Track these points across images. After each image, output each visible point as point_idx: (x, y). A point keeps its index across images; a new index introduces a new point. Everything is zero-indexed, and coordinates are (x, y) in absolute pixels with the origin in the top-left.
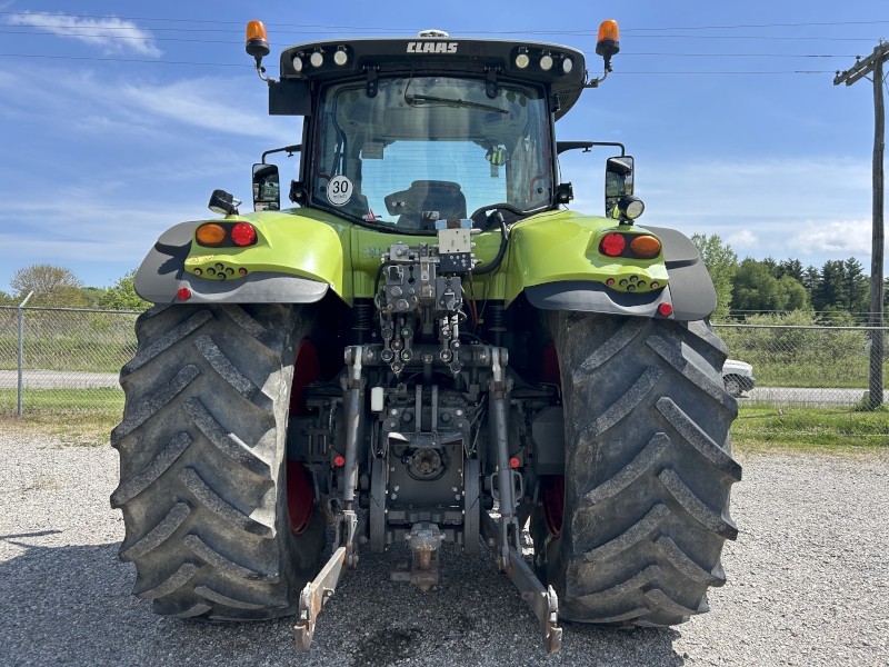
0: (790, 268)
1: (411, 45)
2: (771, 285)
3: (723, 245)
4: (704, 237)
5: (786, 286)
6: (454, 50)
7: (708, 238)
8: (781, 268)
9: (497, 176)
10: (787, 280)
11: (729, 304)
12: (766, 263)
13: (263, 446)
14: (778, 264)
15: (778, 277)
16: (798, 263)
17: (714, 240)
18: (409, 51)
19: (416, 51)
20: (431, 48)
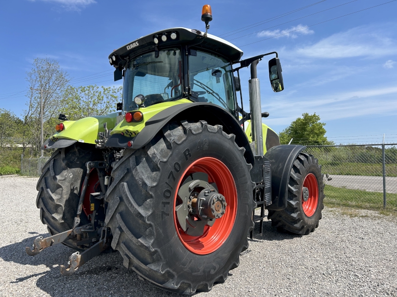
1: (127, 47)
6: (138, 44)
9: (219, 82)
13: (57, 193)
18: (128, 49)
19: (130, 48)
20: (132, 46)
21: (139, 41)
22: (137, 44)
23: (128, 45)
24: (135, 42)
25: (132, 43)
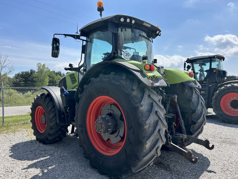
0: (59, 73)
1: (145, 23)
2: (55, 77)
3: (46, 66)
4: (41, 64)
5: (58, 78)
7: (42, 64)
8: (57, 73)
10: (58, 76)
11: (48, 82)
12: (53, 72)
14: (56, 72)
15: (56, 75)
16: (60, 72)
17: (44, 65)
18: (144, 24)
19: (145, 25)
20: (147, 25)
21: (152, 26)
22: (149, 26)
23: (146, 22)
24: (150, 24)
25: (148, 24)
